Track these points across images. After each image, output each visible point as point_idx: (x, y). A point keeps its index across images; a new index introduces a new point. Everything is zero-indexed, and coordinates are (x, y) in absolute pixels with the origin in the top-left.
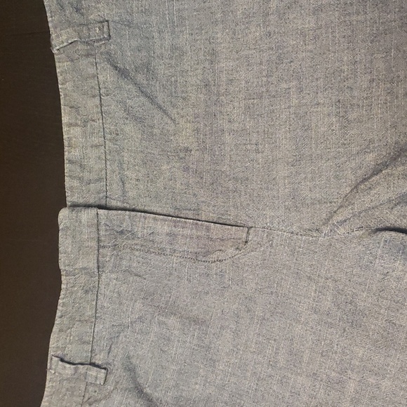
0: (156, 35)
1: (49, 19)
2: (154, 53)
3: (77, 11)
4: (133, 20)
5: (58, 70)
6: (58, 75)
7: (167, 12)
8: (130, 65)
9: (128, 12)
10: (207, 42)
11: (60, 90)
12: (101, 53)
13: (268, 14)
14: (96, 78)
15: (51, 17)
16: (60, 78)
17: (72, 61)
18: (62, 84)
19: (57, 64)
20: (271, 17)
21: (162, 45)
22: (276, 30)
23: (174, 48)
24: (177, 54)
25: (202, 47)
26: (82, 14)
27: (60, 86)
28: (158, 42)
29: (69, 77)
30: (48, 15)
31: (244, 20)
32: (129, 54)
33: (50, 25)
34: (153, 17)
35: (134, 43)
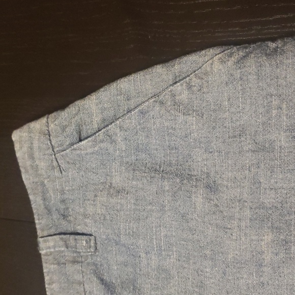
0: (143, 255)
1: (37, 221)
2: (140, 270)
3: (64, 219)
4: (120, 241)
5: (45, 271)
6: (45, 274)
7: (154, 237)
8: (116, 278)
9: (115, 233)
10: (196, 273)
11: (47, 289)
12: (88, 264)
13: (261, 265)
14: (82, 285)
15: (39, 220)
16: (47, 278)
17: (59, 264)
18: (49, 284)
19: (44, 265)
20: (265, 269)
21: (148, 264)
22: (270, 282)
23: (161, 269)
24: (163, 276)
25: (190, 277)
26: (70, 222)
27: (46, 286)
28: (144, 262)
29: (55, 278)
30: (36, 217)
31: (235, 264)
32: (116, 268)
33: (37, 226)
34: (141, 241)
35: (121, 259)
